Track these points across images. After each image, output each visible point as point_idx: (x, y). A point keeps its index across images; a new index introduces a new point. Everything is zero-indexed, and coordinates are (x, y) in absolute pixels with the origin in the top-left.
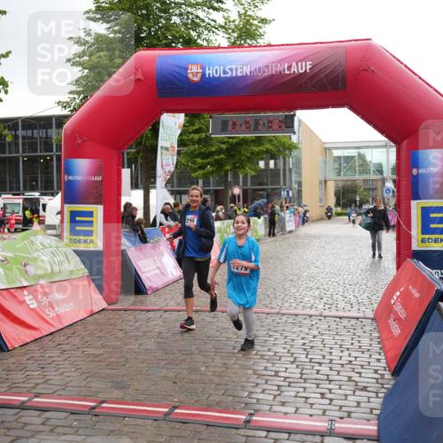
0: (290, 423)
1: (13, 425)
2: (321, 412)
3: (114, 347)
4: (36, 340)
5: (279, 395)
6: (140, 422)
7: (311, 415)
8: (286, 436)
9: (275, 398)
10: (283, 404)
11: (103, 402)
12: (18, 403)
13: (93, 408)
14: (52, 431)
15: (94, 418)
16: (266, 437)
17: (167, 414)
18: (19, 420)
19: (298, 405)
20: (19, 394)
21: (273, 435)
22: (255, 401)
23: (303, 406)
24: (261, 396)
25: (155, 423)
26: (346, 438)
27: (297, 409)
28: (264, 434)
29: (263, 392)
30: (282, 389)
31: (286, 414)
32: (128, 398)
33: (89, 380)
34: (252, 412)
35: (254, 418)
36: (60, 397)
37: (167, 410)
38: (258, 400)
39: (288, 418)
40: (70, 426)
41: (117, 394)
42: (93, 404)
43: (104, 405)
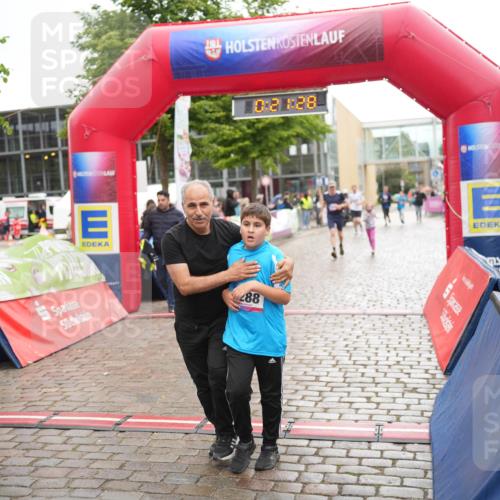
0: (334, 430)
1: (33, 445)
2: (367, 417)
3: (137, 358)
4: (51, 355)
5: (321, 401)
6: (170, 436)
7: (356, 421)
8: (330, 443)
9: (316, 404)
10: (326, 410)
11: (129, 417)
12: (36, 423)
13: (118, 424)
14: (74, 450)
15: (120, 434)
16: (308, 446)
17: (198, 427)
18: (39, 440)
19: (342, 411)
20: (36, 413)
21: (315, 443)
22: (294, 409)
23: (347, 411)
24: (301, 403)
25: (188, 436)
26: (395, 443)
27: (341, 415)
28: (306, 442)
29: (303, 398)
30: (325, 394)
31: (329, 420)
32: (155, 412)
33: (112, 394)
34: (292, 420)
35: (294, 427)
36: (81, 413)
37: (198, 422)
38: (298, 407)
39: (331, 425)
40: (94, 444)
41: (142, 408)
42: (117, 420)
43: (129, 420)
